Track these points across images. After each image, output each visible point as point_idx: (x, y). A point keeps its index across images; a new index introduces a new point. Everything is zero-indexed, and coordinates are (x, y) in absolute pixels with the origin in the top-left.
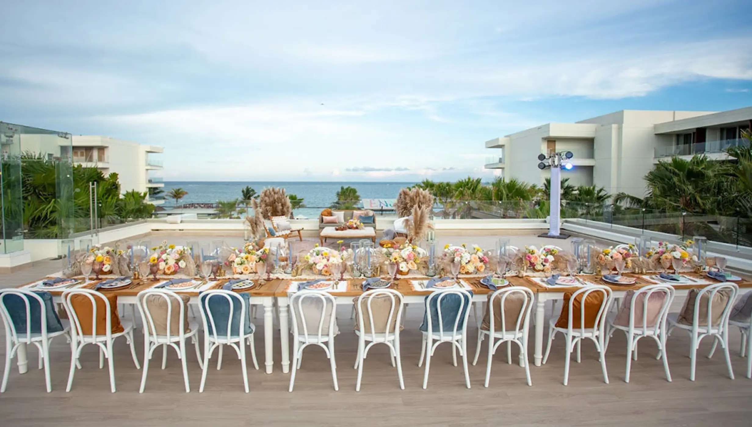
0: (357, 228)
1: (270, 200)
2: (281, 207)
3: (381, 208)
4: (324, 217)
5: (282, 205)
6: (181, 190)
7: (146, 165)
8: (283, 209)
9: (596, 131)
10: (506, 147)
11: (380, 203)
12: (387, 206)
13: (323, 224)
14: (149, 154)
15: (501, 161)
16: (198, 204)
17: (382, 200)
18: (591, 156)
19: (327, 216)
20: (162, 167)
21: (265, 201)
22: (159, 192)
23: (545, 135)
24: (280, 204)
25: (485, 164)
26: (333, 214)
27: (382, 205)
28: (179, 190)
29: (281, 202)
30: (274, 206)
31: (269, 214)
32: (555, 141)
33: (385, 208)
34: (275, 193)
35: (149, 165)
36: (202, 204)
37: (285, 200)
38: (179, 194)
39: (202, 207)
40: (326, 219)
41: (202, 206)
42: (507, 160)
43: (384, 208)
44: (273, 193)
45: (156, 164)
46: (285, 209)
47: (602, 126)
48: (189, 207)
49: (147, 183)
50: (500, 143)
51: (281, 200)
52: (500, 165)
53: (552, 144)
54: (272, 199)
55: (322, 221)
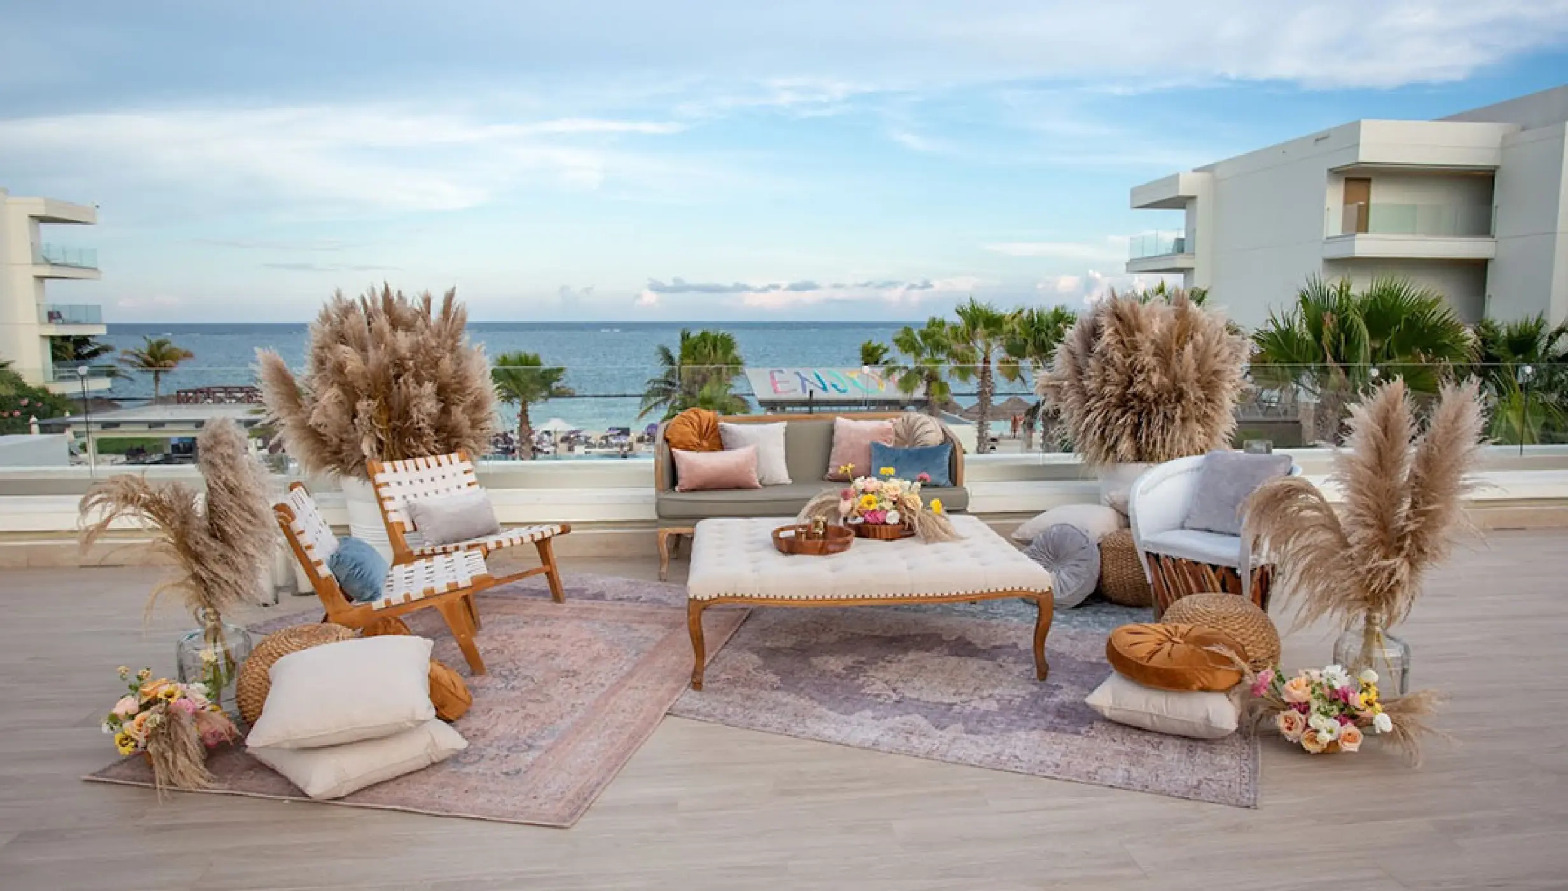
0: (905, 530)
1: (366, 361)
2: (431, 406)
3: (807, 396)
4: (684, 456)
5: (443, 393)
6: (167, 347)
7: (35, 264)
8: (445, 411)
9: (1505, 146)
10: (1200, 202)
11: (803, 380)
12: (825, 389)
13: (677, 495)
14: (42, 226)
15: (1180, 246)
16: (225, 389)
17: (808, 374)
18: (1483, 227)
19: (698, 447)
20: (95, 269)
21: (340, 368)
22: (95, 353)
23: (1342, 160)
24: (429, 388)
25: (1127, 259)
26: (726, 439)
27: (809, 387)
28: (160, 345)
29: (433, 378)
30: (395, 402)
31: (367, 447)
32: (1368, 180)
33: (819, 395)
34: (395, 324)
35: (47, 262)
36: (241, 389)
37: (458, 361)
38: (163, 358)
39: (239, 400)
40: (691, 466)
41: (239, 395)
42: (1202, 246)
43: (815, 397)
44: (383, 322)
45: (71, 260)
46: (459, 415)
47: (1523, 129)
48: (196, 401)
49: (42, 324)
50: (1183, 191)
51: (436, 363)
52: (1181, 262)
53: (1357, 188)
54: (377, 356)
55: (671, 475)
